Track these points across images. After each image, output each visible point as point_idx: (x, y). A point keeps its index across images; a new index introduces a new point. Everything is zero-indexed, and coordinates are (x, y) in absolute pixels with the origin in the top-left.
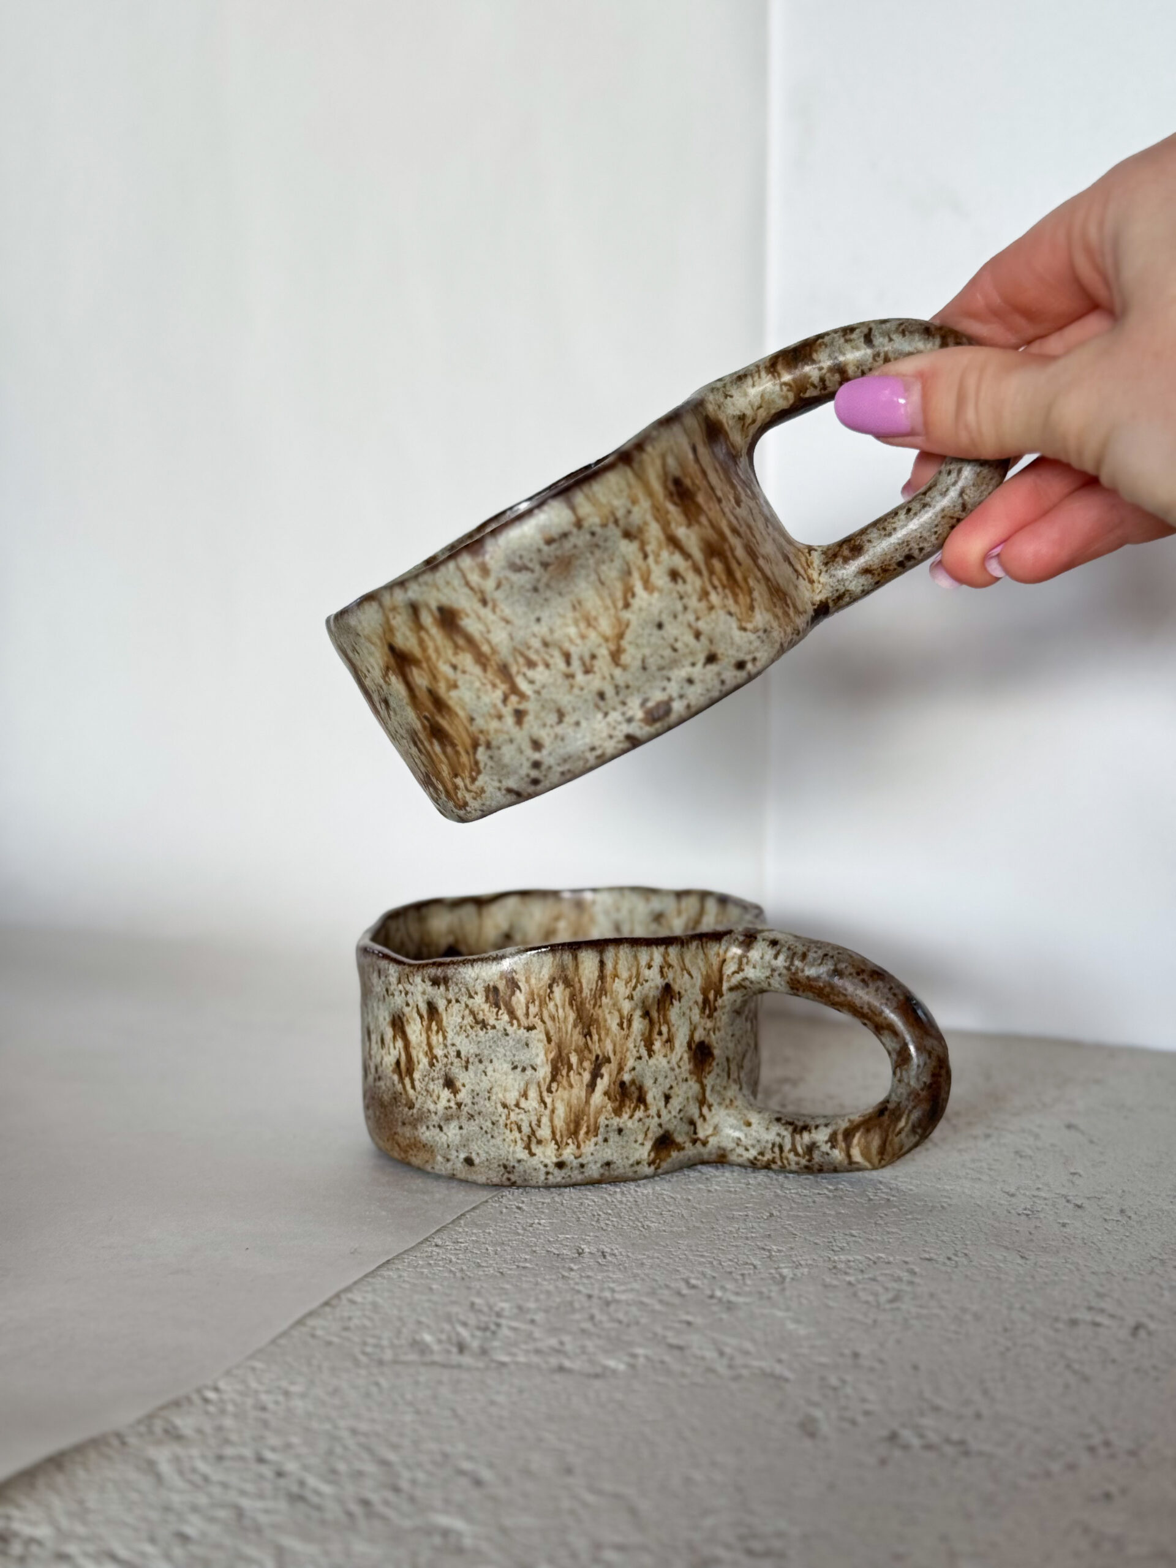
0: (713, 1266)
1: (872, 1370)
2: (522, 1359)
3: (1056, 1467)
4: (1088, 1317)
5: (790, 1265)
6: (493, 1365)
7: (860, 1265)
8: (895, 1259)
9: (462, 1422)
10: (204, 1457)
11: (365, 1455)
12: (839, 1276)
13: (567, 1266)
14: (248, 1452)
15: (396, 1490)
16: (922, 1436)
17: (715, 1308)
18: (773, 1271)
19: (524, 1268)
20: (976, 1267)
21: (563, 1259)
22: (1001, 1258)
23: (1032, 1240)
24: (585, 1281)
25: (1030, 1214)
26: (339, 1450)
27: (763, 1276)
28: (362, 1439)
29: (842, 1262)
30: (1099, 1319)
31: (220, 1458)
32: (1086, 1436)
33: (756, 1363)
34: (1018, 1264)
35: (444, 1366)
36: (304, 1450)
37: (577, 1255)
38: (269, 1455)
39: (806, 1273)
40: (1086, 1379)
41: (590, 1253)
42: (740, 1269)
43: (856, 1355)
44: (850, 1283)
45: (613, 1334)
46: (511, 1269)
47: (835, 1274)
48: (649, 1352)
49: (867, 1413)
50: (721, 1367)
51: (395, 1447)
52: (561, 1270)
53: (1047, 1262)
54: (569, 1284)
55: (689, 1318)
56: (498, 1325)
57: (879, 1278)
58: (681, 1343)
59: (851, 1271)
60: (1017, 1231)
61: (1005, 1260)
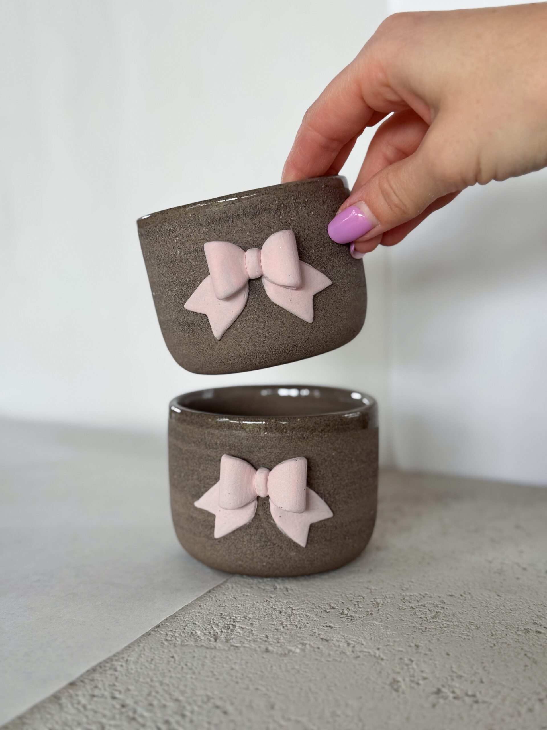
0: (342, 597)
1: (426, 654)
2: (247, 646)
3: (523, 710)
4: (534, 628)
5: (381, 597)
6: (232, 648)
7: (417, 598)
8: (434, 595)
9: (217, 679)
10: (84, 695)
11: (167, 696)
12: (406, 604)
13: (268, 595)
14: (107, 694)
15: (183, 716)
16: (453, 692)
17: (344, 619)
18: (373, 600)
19: (247, 596)
20: (475, 600)
21: (266, 592)
22: (487, 596)
23: (502, 587)
24: (278, 603)
25: (500, 572)
26: (154, 694)
27: (368, 603)
28: (166, 688)
29: (407, 596)
30: (539, 630)
31: (93, 696)
32: (538, 694)
33: (366, 650)
34: (496, 599)
35: (207, 648)
36: (136, 693)
37: (273, 590)
38: (117, 695)
39: (389, 602)
40: (536, 662)
41: (280, 589)
42: (356, 599)
43: (417, 646)
44: (412, 607)
45: (293, 632)
46: (240, 596)
47: (404, 602)
48: (312, 643)
49: (425, 679)
50: (348, 651)
51: (183, 692)
52: (265, 598)
53: (512, 599)
54: (270, 605)
55: (332, 625)
56: (235, 626)
57: (426, 605)
58: (329, 638)
59: (412, 601)
60: (495, 582)
61: (490, 597)
